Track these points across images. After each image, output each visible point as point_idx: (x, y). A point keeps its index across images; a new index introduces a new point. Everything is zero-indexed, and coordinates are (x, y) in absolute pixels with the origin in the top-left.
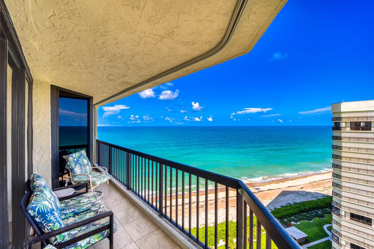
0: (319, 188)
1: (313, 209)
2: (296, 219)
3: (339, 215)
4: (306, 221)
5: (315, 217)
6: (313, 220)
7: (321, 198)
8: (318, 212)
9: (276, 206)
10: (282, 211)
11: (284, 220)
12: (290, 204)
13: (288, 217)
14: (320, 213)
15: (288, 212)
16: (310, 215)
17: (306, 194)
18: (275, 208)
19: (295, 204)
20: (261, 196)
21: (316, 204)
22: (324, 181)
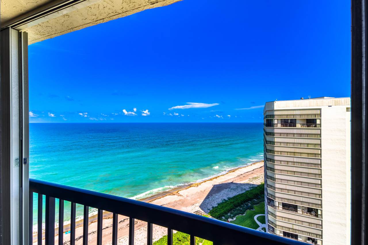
0: (245, 180)
1: (245, 202)
2: (232, 215)
3: (273, 206)
4: (241, 215)
5: (247, 210)
6: (245, 213)
7: (248, 189)
8: (248, 204)
9: (213, 205)
10: (219, 209)
11: (222, 218)
12: (225, 200)
13: (225, 214)
14: (250, 205)
15: (225, 209)
16: (242, 208)
17: (236, 187)
18: (213, 207)
19: (229, 199)
20: (198, 197)
21: (246, 197)
22: (248, 173)
